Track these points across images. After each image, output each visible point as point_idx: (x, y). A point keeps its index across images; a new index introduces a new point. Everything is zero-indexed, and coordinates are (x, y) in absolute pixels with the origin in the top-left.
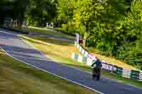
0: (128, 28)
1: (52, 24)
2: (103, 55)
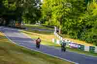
0: (86, 21)
1: (39, 22)
2: (72, 38)
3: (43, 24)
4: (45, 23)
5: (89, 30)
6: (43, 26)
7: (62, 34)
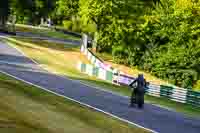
0: (156, 25)
1: (49, 20)
2: (121, 63)
3: (58, 27)
4: (61, 24)
5: (161, 47)
6: (57, 30)
7: (100, 52)
